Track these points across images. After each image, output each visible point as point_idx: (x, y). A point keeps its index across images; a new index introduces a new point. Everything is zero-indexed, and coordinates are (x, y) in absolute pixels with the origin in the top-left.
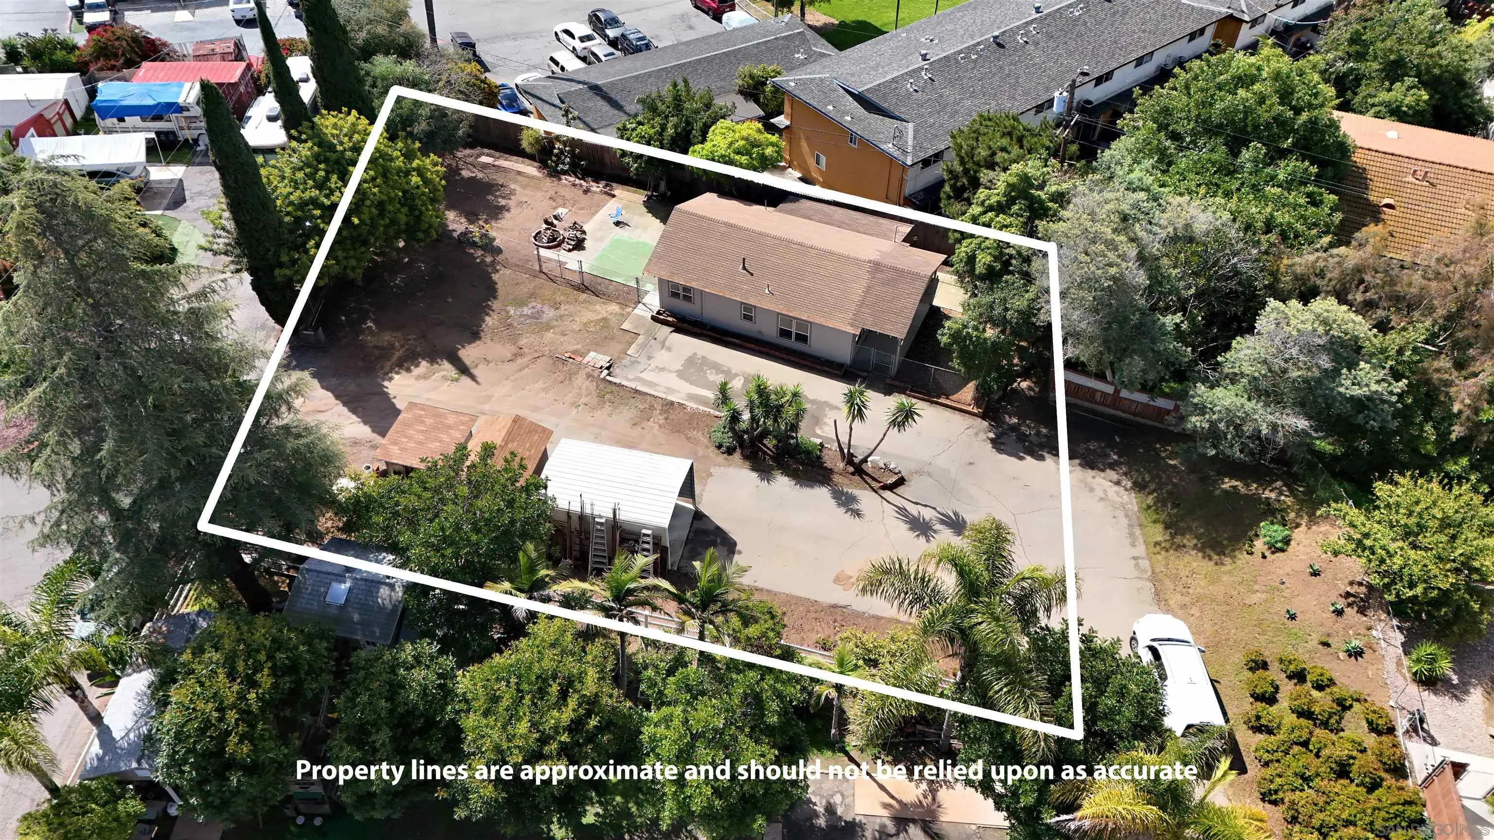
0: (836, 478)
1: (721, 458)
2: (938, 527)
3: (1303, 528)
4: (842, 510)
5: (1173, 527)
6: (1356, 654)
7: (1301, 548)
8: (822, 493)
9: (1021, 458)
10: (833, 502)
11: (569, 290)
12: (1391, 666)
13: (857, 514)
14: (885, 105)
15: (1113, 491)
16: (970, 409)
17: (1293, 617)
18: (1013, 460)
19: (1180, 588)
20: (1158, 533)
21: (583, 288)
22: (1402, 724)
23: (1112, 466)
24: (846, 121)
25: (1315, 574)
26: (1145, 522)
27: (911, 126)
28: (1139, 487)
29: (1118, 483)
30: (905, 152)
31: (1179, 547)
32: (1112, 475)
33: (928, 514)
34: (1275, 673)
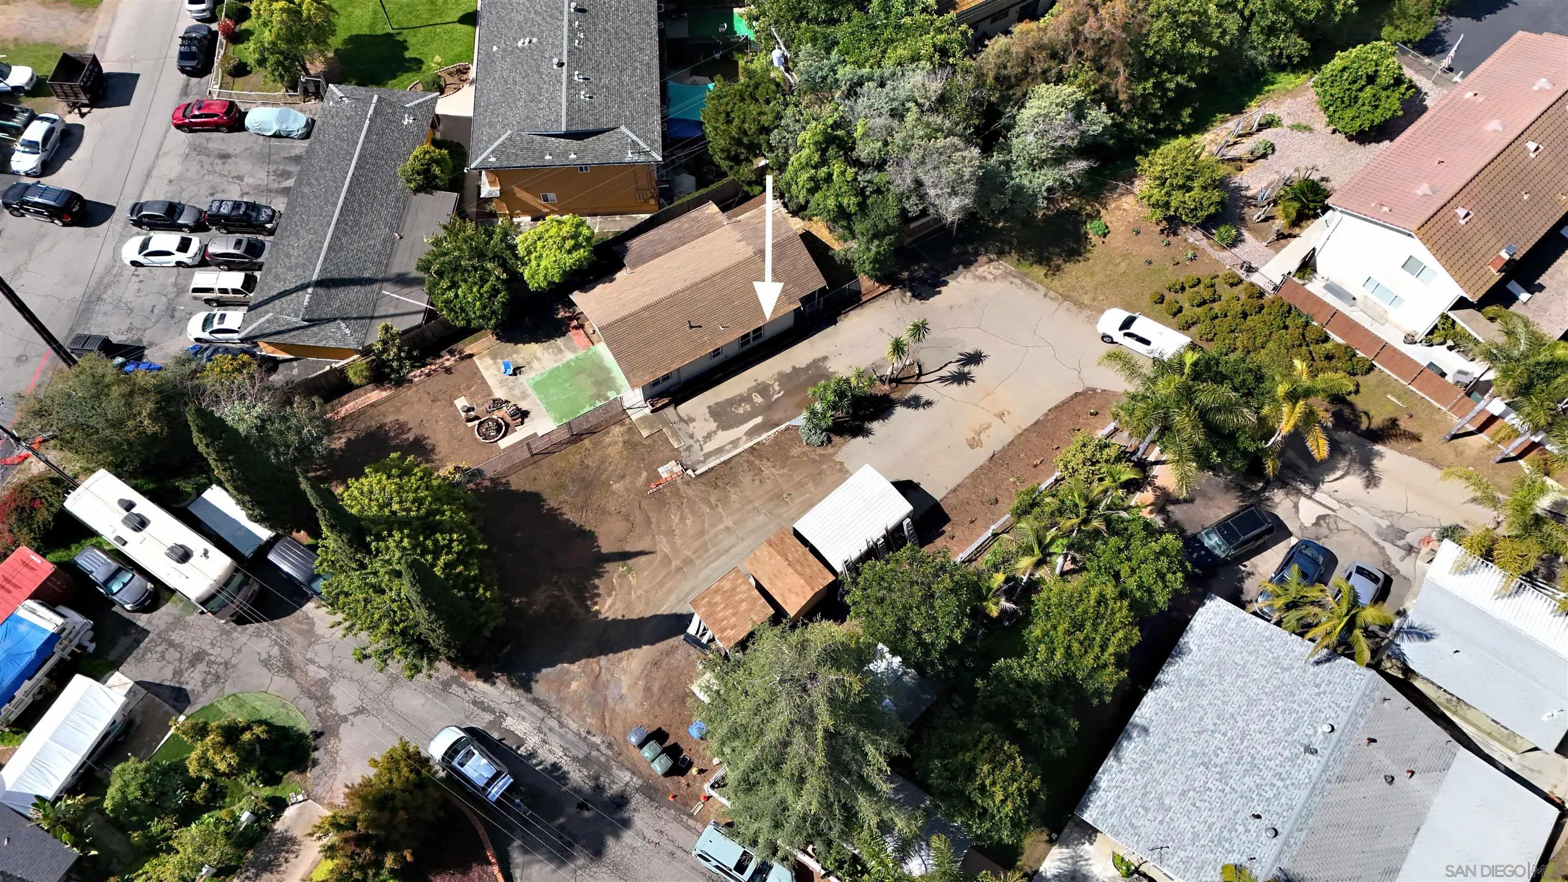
0: (894, 396)
1: (830, 450)
2: (966, 369)
3: (1103, 212)
4: (921, 409)
5: (1042, 260)
6: (1194, 258)
7: (1115, 224)
8: (899, 411)
9: (939, 293)
10: (911, 411)
11: (572, 448)
12: (1209, 250)
13: (929, 403)
14: (591, 127)
15: (992, 267)
16: (882, 289)
17: (1150, 263)
18: (937, 297)
19: (1081, 292)
20: (1039, 271)
21: (576, 437)
22: (1242, 273)
23: (977, 254)
24: (574, 160)
25: (1138, 233)
26: (1025, 270)
27: (623, 128)
28: (1001, 253)
29: (991, 261)
30: (646, 153)
31: (1058, 268)
32: (982, 259)
33: (953, 368)
34: (1169, 296)
